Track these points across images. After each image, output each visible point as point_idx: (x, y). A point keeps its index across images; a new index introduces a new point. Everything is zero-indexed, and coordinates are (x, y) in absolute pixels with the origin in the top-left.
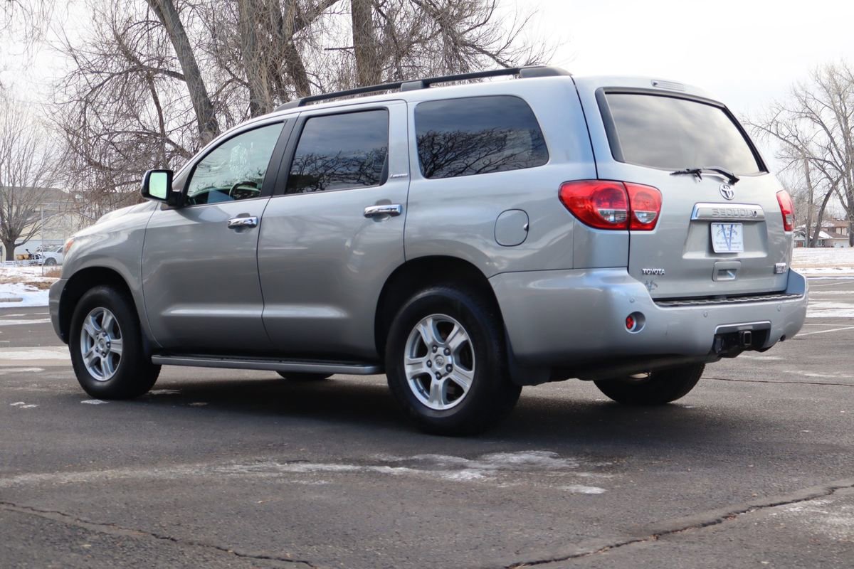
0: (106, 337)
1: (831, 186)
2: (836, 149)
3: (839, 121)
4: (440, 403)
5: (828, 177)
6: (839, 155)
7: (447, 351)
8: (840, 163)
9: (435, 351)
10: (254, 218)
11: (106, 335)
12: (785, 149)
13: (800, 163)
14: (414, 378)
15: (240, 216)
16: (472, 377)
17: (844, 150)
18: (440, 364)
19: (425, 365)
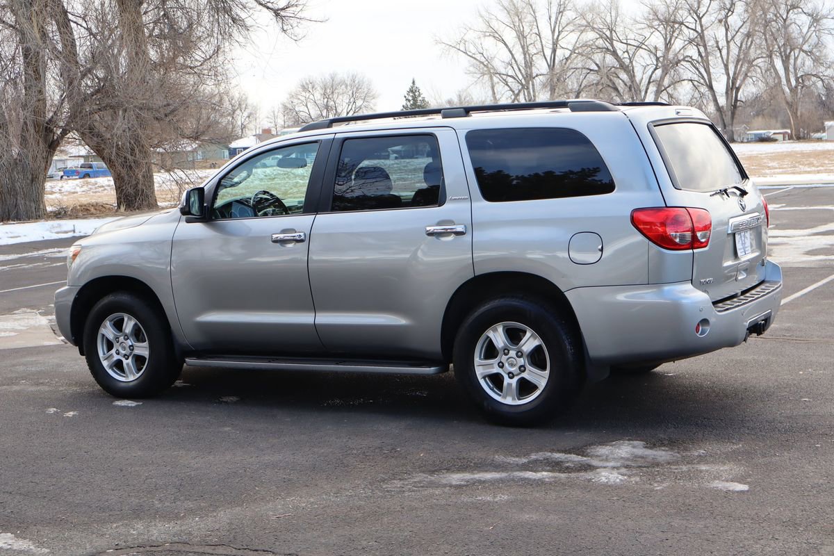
0: (128, 340)
1: (513, 97)
2: (517, 64)
3: (519, 39)
4: (514, 399)
5: (511, 90)
6: (519, 69)
7: (520, 354)
8: (520, 77)
9: (506, 354)
10: (302, 234)
11: (128, 338)
12: (473, 66)
13: (487, 77)
14: (484, 378)
15: (284, 231)
16: (547, 377)
17: (524, 65)
18: (512, 365)
19: (496, 366)
